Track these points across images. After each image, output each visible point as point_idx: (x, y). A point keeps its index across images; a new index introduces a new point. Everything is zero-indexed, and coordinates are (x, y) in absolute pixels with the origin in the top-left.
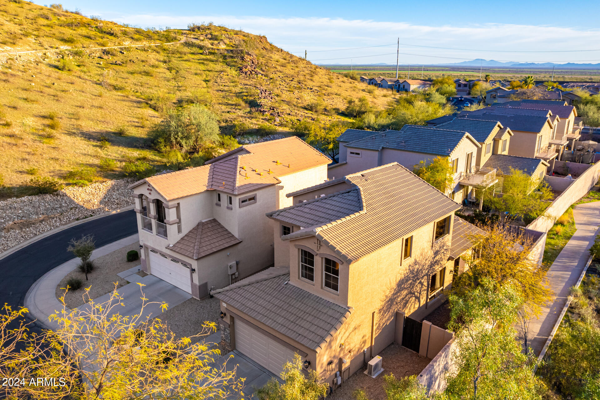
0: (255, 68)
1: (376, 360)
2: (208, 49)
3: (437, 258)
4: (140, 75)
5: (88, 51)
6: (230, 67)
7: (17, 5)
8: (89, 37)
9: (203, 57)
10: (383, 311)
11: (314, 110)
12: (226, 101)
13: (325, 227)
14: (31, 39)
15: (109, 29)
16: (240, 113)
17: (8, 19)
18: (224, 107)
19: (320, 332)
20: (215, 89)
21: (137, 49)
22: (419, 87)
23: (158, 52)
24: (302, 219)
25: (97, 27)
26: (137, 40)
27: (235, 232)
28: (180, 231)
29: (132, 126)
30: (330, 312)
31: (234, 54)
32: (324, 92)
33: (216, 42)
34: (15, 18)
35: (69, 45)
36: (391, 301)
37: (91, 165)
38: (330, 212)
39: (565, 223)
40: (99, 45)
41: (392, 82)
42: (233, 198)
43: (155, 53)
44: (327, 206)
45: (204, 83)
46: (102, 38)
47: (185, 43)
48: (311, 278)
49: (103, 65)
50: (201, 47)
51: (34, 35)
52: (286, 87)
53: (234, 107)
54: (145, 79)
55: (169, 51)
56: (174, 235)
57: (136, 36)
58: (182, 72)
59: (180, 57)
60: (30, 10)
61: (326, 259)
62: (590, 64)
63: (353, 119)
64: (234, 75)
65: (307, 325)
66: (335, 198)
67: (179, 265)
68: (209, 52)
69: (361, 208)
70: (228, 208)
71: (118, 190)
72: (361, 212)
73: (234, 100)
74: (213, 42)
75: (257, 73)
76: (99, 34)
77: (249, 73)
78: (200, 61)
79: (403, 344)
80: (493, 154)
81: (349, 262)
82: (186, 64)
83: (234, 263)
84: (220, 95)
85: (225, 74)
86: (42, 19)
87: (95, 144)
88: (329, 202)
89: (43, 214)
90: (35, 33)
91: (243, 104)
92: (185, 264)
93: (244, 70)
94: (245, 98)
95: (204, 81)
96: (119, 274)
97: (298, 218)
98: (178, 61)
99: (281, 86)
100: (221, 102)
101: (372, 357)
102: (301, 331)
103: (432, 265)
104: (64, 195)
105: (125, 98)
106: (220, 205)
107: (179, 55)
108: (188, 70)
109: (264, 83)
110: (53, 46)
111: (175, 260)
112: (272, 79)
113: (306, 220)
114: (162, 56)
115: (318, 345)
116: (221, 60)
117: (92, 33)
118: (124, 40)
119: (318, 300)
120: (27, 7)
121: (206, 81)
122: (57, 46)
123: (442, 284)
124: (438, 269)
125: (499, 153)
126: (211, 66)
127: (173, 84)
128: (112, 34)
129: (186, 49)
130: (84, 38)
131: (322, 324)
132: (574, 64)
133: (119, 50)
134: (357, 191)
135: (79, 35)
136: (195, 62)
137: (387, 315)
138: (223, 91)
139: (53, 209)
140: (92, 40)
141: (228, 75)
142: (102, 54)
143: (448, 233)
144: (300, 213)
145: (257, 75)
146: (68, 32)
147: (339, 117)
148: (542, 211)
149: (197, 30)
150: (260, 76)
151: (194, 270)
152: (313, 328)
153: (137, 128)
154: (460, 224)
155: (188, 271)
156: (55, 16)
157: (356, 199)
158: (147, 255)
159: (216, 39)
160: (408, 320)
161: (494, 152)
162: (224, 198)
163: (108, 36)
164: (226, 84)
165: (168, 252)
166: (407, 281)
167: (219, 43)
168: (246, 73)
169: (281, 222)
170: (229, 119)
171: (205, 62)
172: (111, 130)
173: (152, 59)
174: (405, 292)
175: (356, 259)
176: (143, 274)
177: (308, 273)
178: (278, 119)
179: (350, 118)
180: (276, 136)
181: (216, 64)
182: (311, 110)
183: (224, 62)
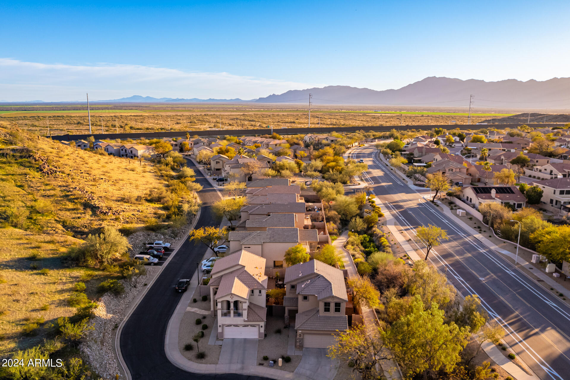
0: (48, 166)
6: (28, 168)
11: (130, 202)
12: (63, 207)
13: (333, 293)
16: (88, 217)
18: (68, 213)
20: (39, 195)
22: (145, 151)
29: (28, 248)
30: (342, 319)
31: (21, 153)
32: (111, 179)
37: (64, 291)
38: (320, 287)
41: (117, 147)
45: (20, 189)
48: (330, 311)
52: (86, 181)
53: (76, 212)
61: (335, 302)
62: (225, 100)
63: (158, 204)
64: (39, 177)
65: (339, 325)
66: (317, 281)
67: (249, 326)
69: (330, 283)
70: (259, 295)
71: (110, 303)
73: (70, 205)
75: (55, 171)
81: (346, 301)
84: (51, 201)
85: (30, 176)
87: (32, 273)
88: (316, 283)
89: (101, 332)
91: (81, 208)
92: (253, 326)
93: (44, 170)
94: (76, 201)
95: (17, 186)
96: (209, 344)
97: (311, 292)
99: (82, 181)
100: (59, 208)
106: (253, 295)
111: (245, 326)
112: (69, 175)
116: (13, 161)
119: (334, 317)
121: (20, 186)
131: (343, 323)
132: (214, 99)
134: (322, 276)
138: (48, 196)
139: (101, 327)
141: (34, 177)
144: (309, 290)
147: (148, 204)
150: (58, 173)
151: (262, 326)
153: (35, 249)
155: (256, 329)
157: (324, 280)
158: (223, 329)
162: (256, 292)
164: (43, 188)
165: (243, 323)
168: (48, 173)
169: (303, 295)
170: (87, 225)
176: (220, 339)
177: (327, 310)
178: (121, 217)
179: (155, 204)
180: (138, 233)
181: (11, 166)
182: (127, 202)
183: (17, 163)
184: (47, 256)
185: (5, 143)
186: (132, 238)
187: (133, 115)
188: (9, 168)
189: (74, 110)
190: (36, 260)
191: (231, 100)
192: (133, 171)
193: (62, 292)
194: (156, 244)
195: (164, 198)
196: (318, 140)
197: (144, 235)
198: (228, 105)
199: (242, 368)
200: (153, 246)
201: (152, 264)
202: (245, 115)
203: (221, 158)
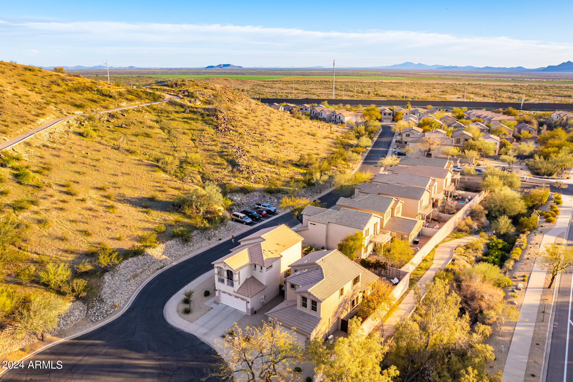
0: (227, 125)
1: (331, 337)
2: (189, 107)
3: (355, 292)
4: (143, 137)
5: (98, 116)
6: (208, 125)
7: (32, 73)
8: (95, 101)
9: (185, 115)
10: (333, 316)
11: (276, 164)
12: (213, 161)
13: (311, 288)
14: (52, 107)
15: (108, 92)
16: (226, 172)
17: (30, 89)
18: (212, 167)
19: (311, 327)
20: (202, 149)
21: (133, 110)
22: (352, 118)
23: (150, 112)
24: (300, 282)
25: (98, 90)
26: (131, 100)
27: (264, 283)
28: (239, 284)
29: (157, 190)
30: (314, 320)
31: (209, 112)
32: (280, 142)
33: (193, 100)
34: (34, 87)
35: (81, 110)
36: (336, 313)
37: (148, 229)
38: (311, 279)
39: (428, 260)
40: (103, 108)
42: (263, 267)
43: (147, 113)
44: (310, 276)
45: (192, 142)
46: (104, 101)
47: (169, 102)
48: (306, 307)
49: (112, 129)
50: (182, 106)
51: (54, 103)
52: (252, 141)
53: (219, 166)
54: (147, 140)
55: (158, 111)
56: (237, 286)
57: (130, 97)
58: (173, 132)
59: (167, 116)
60: (43, 77)
61: (312, 300)
63: (304, 169)
64: (213, 134)
65: (307, 325)
66: (312, 272)
67: (240, 299)
68: (190, 111)
69: (323, 278)
70: (260, 271)
71: (173, 247)
72: (324, 280)
73: (219, 160)
74: (190, 99)
75: (229, 130)
76: (101, 97)
77: (223, 130)
78: (185, 120)
79: (341, 330)
80: (391, 216)
81: (321, 302)
82: (174, 123)
83: (263, 297)
84: (207, 155)
85: (206, 132)
86: (54, 86)
87: (141, 210)
88: (310, 274)
89: (141, 268)
90: (53, 100)
91: (226, 164)
92: (243, 299)
93: (220, 128)
94: (226, 157)
95: (191, 140)
96: (205, 304)
97: (298, 281)
98: (167, 120)
99: (248, 141)
100: (209, 161)
101: (329, 336)
102: (305, 327)
103: (352, 296)
104: (148, 255)
105: (140, 162)
106: (256, 270)
107: (166, 114)
108: (177, 130)
109: (236, 139)
110: (70, 112)
111: (236, 297)
112: (240, 134)
113: (302, 283)
114: (153, 116)
115: (311, 332)
116: (200, 118)
117: (96, 97)
118: (121, 102)
119: (309, 315)
120: (40, 74)
121: (193, 140)
122: (73, 112)
123: (357, 303)
124: (355, 297)
125: (395, 215)
126: (194, 125)
127: (169, 144)
128: (111, 97)
129: (171, 108)
130: (91, 102)
131: (312, 324)
133: (120, 112)
134: (321, 268)
135: (86, 99)
136: (180, 121)
137: (335, 318)
138: (208, 151)
139: (145, 264)
140: (97, 104)
141: (208, 134)
142: (109, 117)
143: (359, 281)
144: (298, 279)
145: (229, 131)
146: (77, 97)
147: (294, 168)
148: (409, 260)
149: (174, 86)
150: (231, 132)
151: (248, 302)
152: (309, 326)
153: (161, 192)
154: (366, 273)
155: (245, 303)
156: (63, 81)
157: (321, 273)
158: (219, 294)
159: (192, 97)
160: (342, 320)
161: (392, 216)
162: (258, 267)
163: (108, 98)
164: (209, 143)
165: (234, 294)
166: (342, 304)
167: (195, 100)
168: (221, 131)
169: (290, 282)
170: (219, 179)
171: (189, 121)
172: (145, 196)
173: (148, 120)
174: (341, 308)
175: (324, 300)
176: (217, 303)
177: (305, 305)
178: (253, 177)
179: (302, 169)
180: (255, 193)
181: (197, 123)
182: (274, 164)
183: (203, 120)
184: (164, 200)
185: (206, 103)
186: (248, 197)
187: (393, 82)
188: (195, 124)
189: (344, 75)
190: (154, 201)
191: (512, 68)
192: (313, 136)
193: (145, 229)
194: (262, 206)
195: (311, 164)
196: (567, 120)
197: (260, 195)
198: (503, 73)
199: (205, 334)
200: (260, 207)
201: (245, 223)
202: (516, 85)
203: (413, 131)
